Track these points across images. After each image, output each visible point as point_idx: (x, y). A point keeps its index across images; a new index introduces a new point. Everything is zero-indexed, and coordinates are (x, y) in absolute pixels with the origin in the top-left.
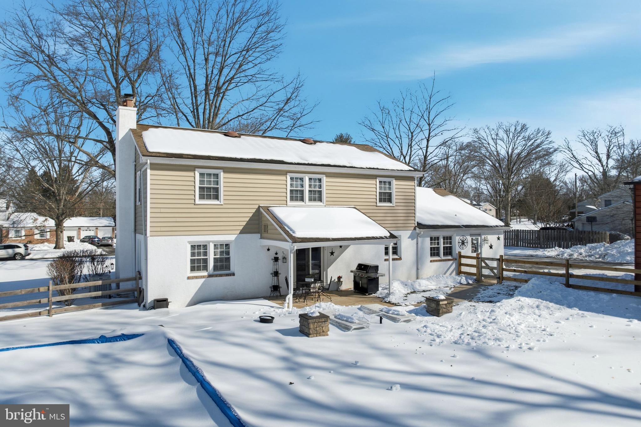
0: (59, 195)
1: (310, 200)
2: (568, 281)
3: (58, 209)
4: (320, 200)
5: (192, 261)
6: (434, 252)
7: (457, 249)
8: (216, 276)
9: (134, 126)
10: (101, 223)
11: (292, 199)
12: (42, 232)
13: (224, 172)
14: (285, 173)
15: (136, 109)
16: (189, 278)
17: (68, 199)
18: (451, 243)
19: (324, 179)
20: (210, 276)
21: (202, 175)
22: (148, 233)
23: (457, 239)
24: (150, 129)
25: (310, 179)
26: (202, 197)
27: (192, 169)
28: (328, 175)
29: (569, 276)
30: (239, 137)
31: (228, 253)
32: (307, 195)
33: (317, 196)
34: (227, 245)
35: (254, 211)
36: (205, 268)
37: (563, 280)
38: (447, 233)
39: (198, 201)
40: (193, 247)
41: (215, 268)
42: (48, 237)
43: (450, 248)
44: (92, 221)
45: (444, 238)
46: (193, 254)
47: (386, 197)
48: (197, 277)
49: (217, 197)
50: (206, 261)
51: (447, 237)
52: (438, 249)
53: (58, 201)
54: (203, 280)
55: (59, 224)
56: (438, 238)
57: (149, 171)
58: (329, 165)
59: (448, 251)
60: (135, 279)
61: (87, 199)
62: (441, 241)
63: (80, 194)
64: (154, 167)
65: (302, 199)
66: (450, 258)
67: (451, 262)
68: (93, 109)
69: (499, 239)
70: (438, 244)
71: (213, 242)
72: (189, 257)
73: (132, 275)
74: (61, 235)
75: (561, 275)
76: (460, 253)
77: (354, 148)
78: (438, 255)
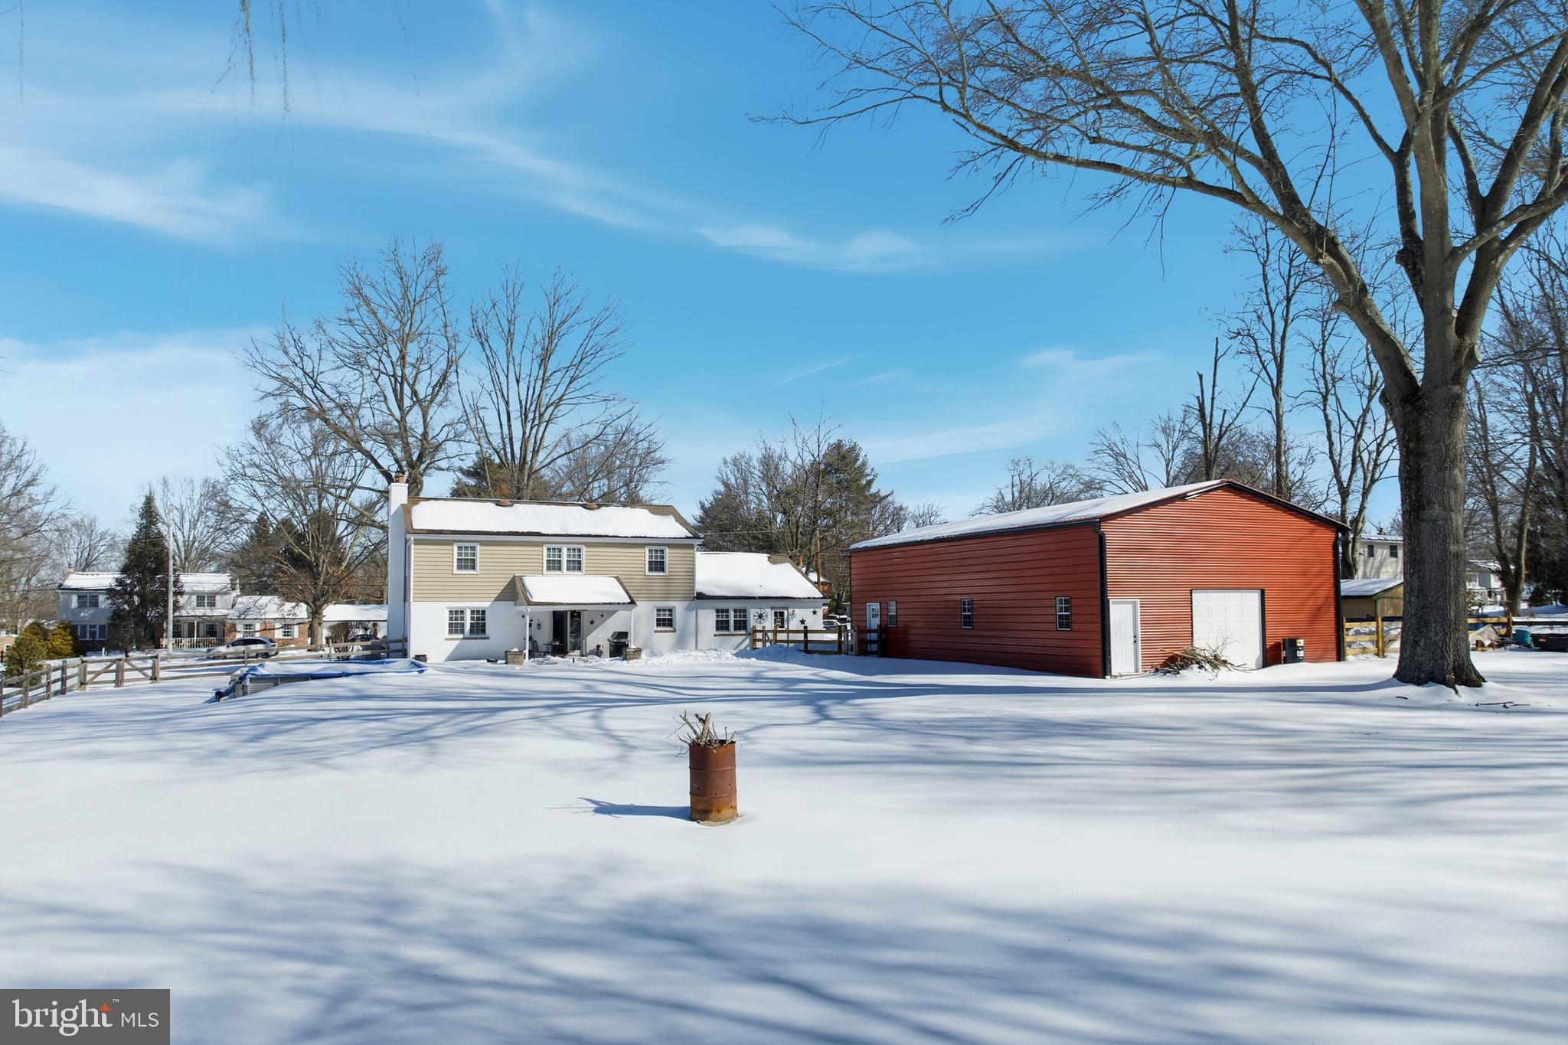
0: (317, 565)
1: (568, 569)
2: (806, 646)
3: (315, 588)
4: (579, 569)
5: (451, 625)
6: (722, 626)
7: (752, 622)
8: (472, 639)
9: (405, 501)
10: (379, 616)
11: (549, 568)
12: (287, 628)
13: (480, 545)
14: (541, 544)
15: (407, 485)
16: (446, 639)
17: (331, 571)
18: (745, 616)
19: (584, 549)
20: (464, 639)
21: (460, 548)
22: (411, 600)
23: (753, 613)
24: (422, 503)
25: (569, 549)
26: (459, 567)
27: (451, 543)
28: (587, 545)
29: (806, 642)
30: (511, 506)
31: (483, 619)
32: (564, 565)
33: (576, 566)
34: (483, 612)
35: (509, 580)
36: (462, 631)
37: (802, 646)
38: (739, 605)
39: (456, 571)
40: (451, 612)
41: (472, 631)
42: (296, 635)
43: (745, 622)
44: (365, 612)
45: (735, 611)
46: (451, 619)
47: (657, 566)
48: (454, 639)
49: (473, 568)
50: (463, 625)
51: (740, 611)
52: (727, 622)
53: (315, 576)
54: (458, 642)
55: (316, 613)
56: (727, 611)
57: (413, 546)
58: (589, 536)
59: (741, 625)
60: (400, 641)
61: (360, 573)
62: (732, 614)
63: (349, 565)
64: (417, 542)
65: (560, 569)
66: (743, 632)
67: (743, 638)
68: (367, 445)
69: (815, 613)
70: (727, 616)
71: (470, 608)
72: (447, 621)
73: (400, 637)
74: (319, 628)
75: (799, 642)
76: (754, 627)
77: (645, 512)
78: (727, 629)
